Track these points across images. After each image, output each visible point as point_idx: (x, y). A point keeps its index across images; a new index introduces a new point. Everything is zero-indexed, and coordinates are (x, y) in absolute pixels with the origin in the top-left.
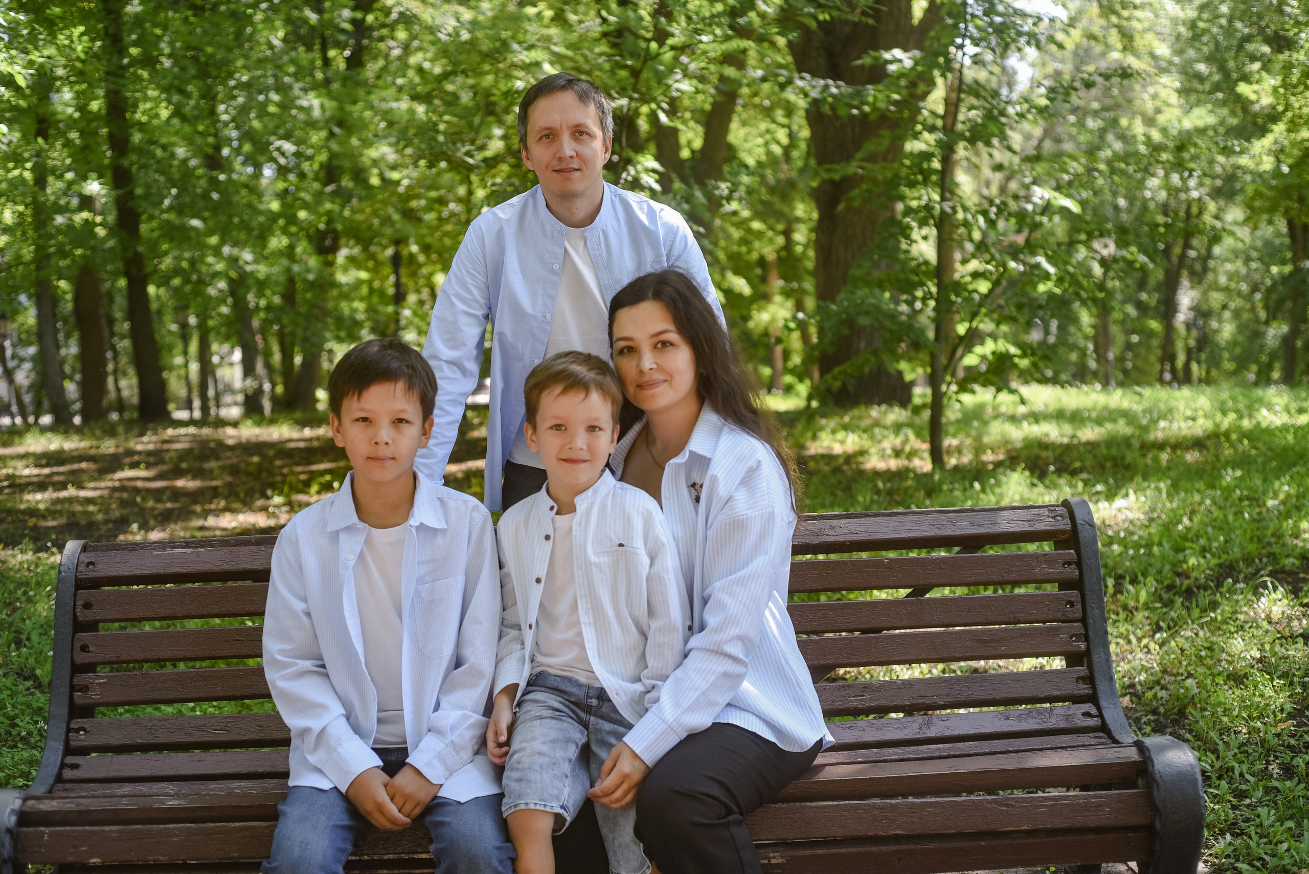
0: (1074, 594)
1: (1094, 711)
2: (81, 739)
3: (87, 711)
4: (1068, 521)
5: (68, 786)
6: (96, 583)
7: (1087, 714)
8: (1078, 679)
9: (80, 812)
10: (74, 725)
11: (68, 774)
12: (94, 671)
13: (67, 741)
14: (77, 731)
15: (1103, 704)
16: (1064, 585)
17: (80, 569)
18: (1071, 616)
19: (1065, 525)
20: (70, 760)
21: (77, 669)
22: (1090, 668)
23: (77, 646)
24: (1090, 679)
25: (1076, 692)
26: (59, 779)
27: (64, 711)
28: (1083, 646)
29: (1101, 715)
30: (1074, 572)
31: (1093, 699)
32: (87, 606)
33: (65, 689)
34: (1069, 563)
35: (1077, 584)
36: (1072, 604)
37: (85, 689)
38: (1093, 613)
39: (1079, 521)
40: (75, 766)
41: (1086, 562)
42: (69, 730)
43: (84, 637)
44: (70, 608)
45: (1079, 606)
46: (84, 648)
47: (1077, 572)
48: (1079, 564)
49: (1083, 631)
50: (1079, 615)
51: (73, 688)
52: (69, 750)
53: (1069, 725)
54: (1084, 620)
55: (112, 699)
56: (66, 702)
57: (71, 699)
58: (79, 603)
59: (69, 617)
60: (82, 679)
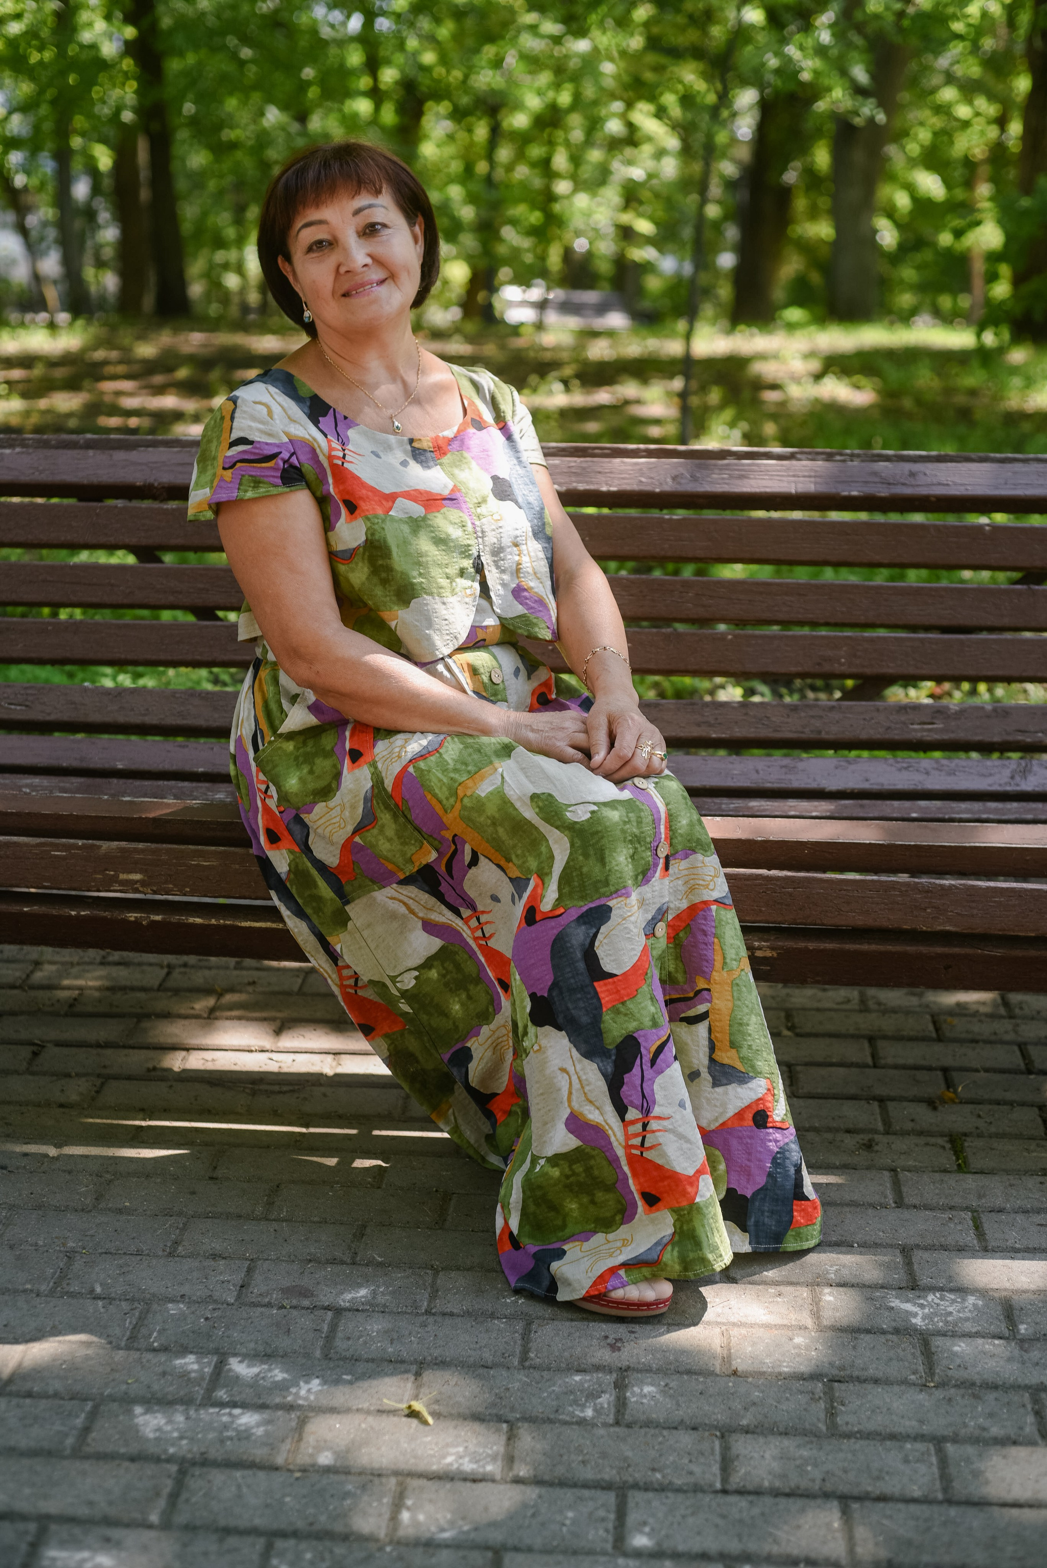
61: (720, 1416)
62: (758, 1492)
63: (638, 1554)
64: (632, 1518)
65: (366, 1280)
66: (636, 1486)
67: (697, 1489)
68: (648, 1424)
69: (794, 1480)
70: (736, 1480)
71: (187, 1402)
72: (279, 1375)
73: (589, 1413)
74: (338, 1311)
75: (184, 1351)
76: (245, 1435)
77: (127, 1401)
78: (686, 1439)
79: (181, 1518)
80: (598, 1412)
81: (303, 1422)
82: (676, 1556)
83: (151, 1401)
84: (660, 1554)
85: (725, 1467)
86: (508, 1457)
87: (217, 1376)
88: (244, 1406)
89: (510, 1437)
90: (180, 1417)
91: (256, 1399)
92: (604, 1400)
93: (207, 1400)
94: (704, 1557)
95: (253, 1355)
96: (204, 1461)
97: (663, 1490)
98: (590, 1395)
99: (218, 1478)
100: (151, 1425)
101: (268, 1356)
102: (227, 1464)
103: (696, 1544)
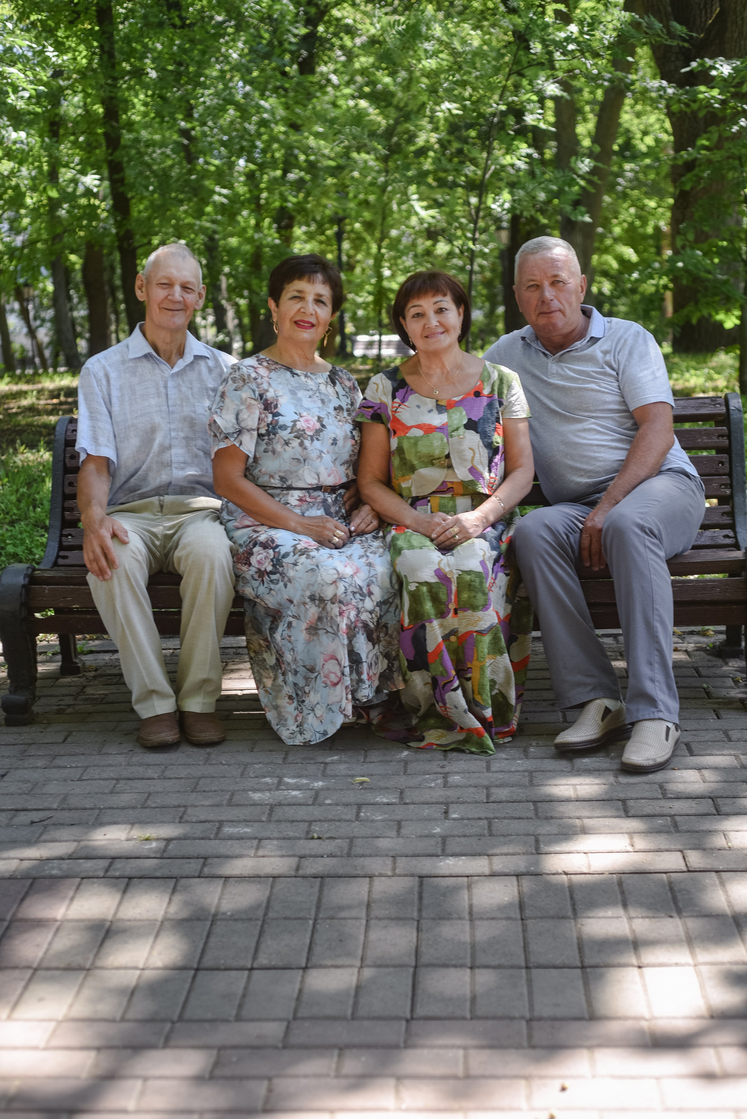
0: (724, 457)
1: (731, 534)
2: (69, 541)
3: (73, 524)
4: (723, 407)
5: (59, 568)
7: (726, 536)
8: (723, 514)
9: (67, 578)
10: (65, 532)
11: (61, 561)
13: (60, 542)
14: (67, 536)
15: (738, 529)
16: (720, 450)
17: (69, 433)
18: (721, 471)
19: (721, 409)
20: (62, 553)
21: (66, 497)
22: (733, 508)
23: (66, 483)
24: (731, 514)
25: (721, 522)
26: (55, 564)
27: (58, 523)
28: (728, 492)
29: (736, 537)
30: (725, 442)
31: (732, 527)
32: (72, 457)
33: (59, 510)
34: (722, 436)
35: (727, 450)
36: (722, 463)
37: (71, 509)
38: (737, 469)
39: (731, 407)
40: (65, 557)
41: (734, 435)
42: (61, 535)
43: (70, 476)
44: (61, 459)
45: (727, 465)
47: (727, 442)
48: (729, 437)
49: (729, 482)
50: (727, 471)
51: (64, 509)
52: (62, 547)
53: (712, 543)
54: (730, 475)
56: (60, 517)
57: (63, 516)
58: (68, 455)
59: (61, 464)
60: (68, 504)
61: (486, 783)
62: (501, 802)
63: (454, 819)
64: (451, 810)
65: (337, 755)
66: (452, 803)
67: (476, 802)
68: (457, 786)
69: (515, 798)
70: (491, 799)
71: (270, 790)
72: (305, 781)
73: (433, 785)
74: (326, 764)
75: (265, 777)
76: (295, 797)
77: (245, 791)
78: (472, 790)
79: (275, 818)
80: (437, 784)
81: (317, 793)
82: (469, 819)
83: (255, 790)
84: (463, 819)
85: (488, 796)
86: (401, 798)
87: (280, 783)
88: (293, 790)
89: (402, 793)
90: (267, 794)
91: (297, 788)
92: (439, 781)
93: (278, 789)
94: (480, 819)
95: (293, 777)
96: (280, 804)
97: (463, 803)
98: (433, 780)
99: (287, 808)
100: (256, 796)
101: (300, 776)
102: (289, 805)
103: (476, 816)
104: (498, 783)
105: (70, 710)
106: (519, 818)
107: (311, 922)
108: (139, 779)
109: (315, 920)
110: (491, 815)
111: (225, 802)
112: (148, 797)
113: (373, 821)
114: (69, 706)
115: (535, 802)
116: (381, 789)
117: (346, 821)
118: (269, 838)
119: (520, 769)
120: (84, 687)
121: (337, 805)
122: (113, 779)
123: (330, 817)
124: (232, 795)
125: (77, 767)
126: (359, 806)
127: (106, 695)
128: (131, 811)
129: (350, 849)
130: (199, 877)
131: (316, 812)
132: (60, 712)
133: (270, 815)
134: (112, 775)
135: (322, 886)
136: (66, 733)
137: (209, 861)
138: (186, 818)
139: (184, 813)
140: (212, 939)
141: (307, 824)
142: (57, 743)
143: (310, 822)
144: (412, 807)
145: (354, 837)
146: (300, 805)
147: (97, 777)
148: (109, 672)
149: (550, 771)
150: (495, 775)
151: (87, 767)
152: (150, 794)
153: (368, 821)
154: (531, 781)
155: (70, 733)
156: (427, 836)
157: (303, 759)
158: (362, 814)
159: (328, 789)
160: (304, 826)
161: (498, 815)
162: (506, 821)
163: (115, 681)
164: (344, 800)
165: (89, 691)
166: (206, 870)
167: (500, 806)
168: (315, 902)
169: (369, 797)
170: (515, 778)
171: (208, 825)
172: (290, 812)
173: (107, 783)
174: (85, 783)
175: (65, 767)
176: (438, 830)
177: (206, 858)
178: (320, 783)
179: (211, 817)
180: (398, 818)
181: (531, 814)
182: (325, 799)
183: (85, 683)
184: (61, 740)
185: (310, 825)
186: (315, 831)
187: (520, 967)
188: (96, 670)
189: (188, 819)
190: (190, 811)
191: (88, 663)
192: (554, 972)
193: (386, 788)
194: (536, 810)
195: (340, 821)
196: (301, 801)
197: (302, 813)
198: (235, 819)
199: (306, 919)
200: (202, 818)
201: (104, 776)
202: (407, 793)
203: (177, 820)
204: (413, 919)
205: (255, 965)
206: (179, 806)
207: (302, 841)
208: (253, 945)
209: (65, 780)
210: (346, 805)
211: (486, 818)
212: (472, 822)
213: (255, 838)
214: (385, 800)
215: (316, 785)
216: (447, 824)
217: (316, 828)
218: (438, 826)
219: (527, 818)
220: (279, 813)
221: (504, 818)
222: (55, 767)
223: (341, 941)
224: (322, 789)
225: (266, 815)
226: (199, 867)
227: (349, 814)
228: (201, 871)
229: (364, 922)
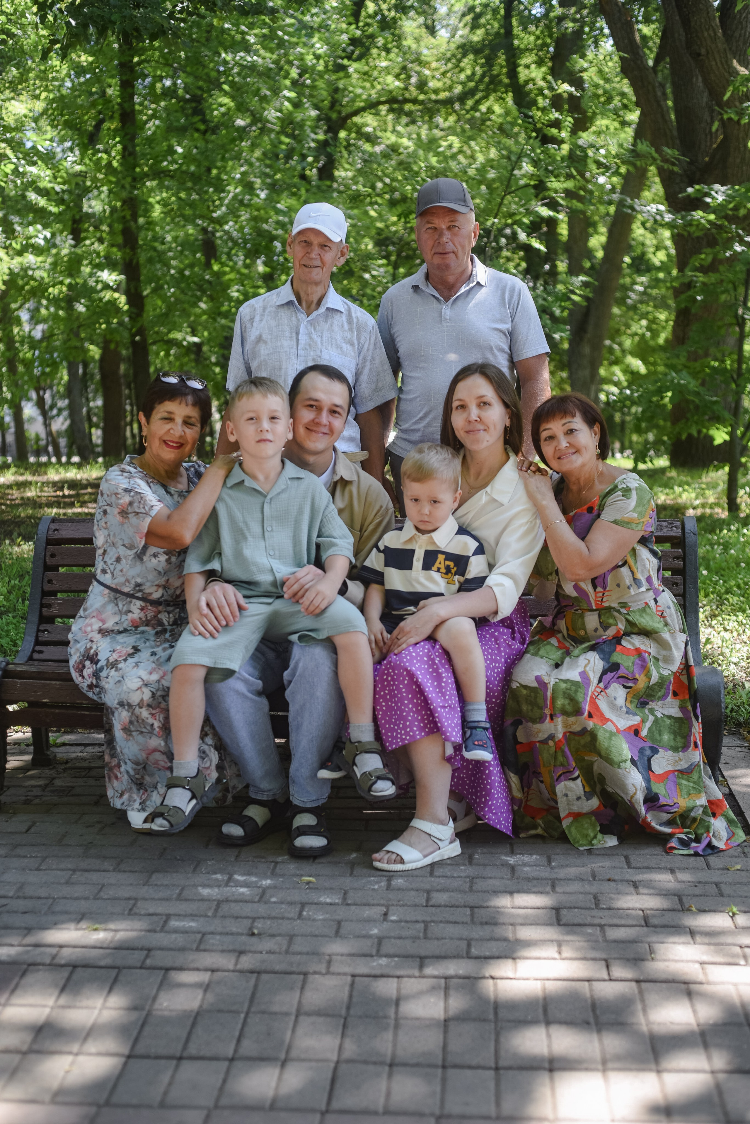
0: (679, 578)
2: (45, 636)
3: (51, 620)
4: (680, 531)
5: (36, 663)
6: (59, 542)
9: (39, 673)
10: (42, 627)
11: (36, 656)
12: (56, 596)
13: (37, 637)
14: (43, 631)
17: (50, 532)
19: (677, 532)
20: (38, 648)
21: (45, 594)
23: (46, 579)
26: (31, 658)
27: (35, 619)
30: (680, 564)
32: (53, 556)
33: (38, 606)
34: (678, 558)
35: (681, 572)
36: (677, 584)
37: (49, 606)
38: (690, 591)
39: (687, 531)
40: (40, 652)
41: (688, 557)
42: (38, 631)
43: (50, 574)
44: (42, 556)
45: (681, 586)
46: (50, 581)
47: (682, 564)
48: (684, 559)
50: (681, 592)
51: (42, 605)
52: (38, 643)
54: (684, 596)
55: (65, 613)
56: (38, 613)
57: (41, 612)
58: (48, 554)
59: (41, 561)
60: (48, 600)
61: (428, 887)
62: (439, 906)
63: (392, 921)
64: (390, 913)
66: (393, 905)
67: (416, 905)
68: (399, 889)
69: (453, 902)
70: (431, 903)
71: (219, 886)
72: (254, 879)
73: (376, 887)
74: (277, 863)
75: (216, 873)
76: (243, 894)
77: (195, 886)
78: (413, 893)
79: (220, 913)
80: (380, 887)
81: (264, 891)
82: (406, 922)
83: (204, 886)
84: (400, 921)
85: (428, 900)
86: (344, 899)
87: (230, 879)
88: (241, 886)
89: (345, 894)
90: (216, 890)
91: (245, 885)
92: (383, 884)
93: (227, 885)
94: (417, 922)
95: (243, 875)
96: (227, 901)
97: (403, 906)
98: (377, 883)
99: (233, 905)
100: (205, 892)
101: (249, 874)
102: (236, 901)
103: (414, 919)
104: (439, 887)
105: (37, 801)
106: (456, 923)
107: (242, 1016)
108: (95, 871)
109: (247, 1014)
110: (428, 919)
111: (174, 896)
112: (101, 889)
113: (314, 920)
114: (36, 797)
115: (472, 908)
116: (326, 889)
117: (288, 919)
118: (212, 933)
119: (463, 874)
120: (53, 779)
121: (282, 903)
122: (69, 870)
123: (274, 914)
124: (182, 890)
125: (36, 857)
126: (303, 905)
127: (73, 787)
128: (83, 902)
129: (289, 946)
130: (141, 968)
131: (261, 909)
132: (27, 802)
133: (216, 910)
134: (69, 866)
135: (257, 980)
136: (29, 824)
137: (153, 953)
138: (135, 910)
139: (134, 905)
140: (147, 1029)
141: (250, 921)
142: (20, 833)
143: (254, 919)
144: (353, 908)
145: (294, 935)
146: (246, 901)
147: (54, 867)
148: (79, 765)
149: (490, 878)
150: (437, 880)
151: (46, 857)
152: (103, 886)
153: (309, 919)
154: (471, 887)
155: (34, 824)
156: (364, 937)
157: (256, 857)
158: (305, 913)
159: (275, 887)
160: (247, 923)
161: (435, 919)
162: (442, 925)
163: (83, 774)
164: (289, 899)
165: (58, 783)
166: (148, 962)
167: (438, 910)
168: (248, 997)
169: (314, 897)
170: (456, 883)
171: (155, 918)
172: (236, 908)
173: (63, 873)
174: (42, 872)
175: (25, 857)
176: (375, 931)
177: (149, 950)
178: (269, 882)
179: (160, 910)
180: (339, 918)
181: (468, 919)
182: (271, 897)
183: (55, 775)
184: (24, 830)
185: (253, 922)
186: (257, 928)
187: (435, 1066)
188: (67, 762)
189: (137, 911)
190: (139, 904)
191: (59, 756)
192: (468, 1072)
193: (331, 889)
194: (472, 915)
195: (282, 918)
196: (248, 898)
197: (247, 910)
198: (182, 913)
199: (238, 1012)
200: (151, 911)
201: (62, 866)
202: (351, 894)
203: (126, 912)
204: (340, 1016)
205: (185, 1054)
206: (130, 899)
207: (243, 937)
208: (184, 1035)
209: (24, 869)
210: (291, 904)
211: (423, 922)
212: (409, 925)
213: (199, 933)
214: (328, 900)
215: (264, 883)
216: (386, 925)
217: (259, 925)
218: (376, 927)
219: (463, 923)
220: (225, 908)
221: (441, 922)
222: (15, 856)
223: (269, 1034)
224: (269, 887)
225: (212, 911)
226: (142, 958)
227: (292, 912)
228: (144, 962)
229: (293, 1018)
